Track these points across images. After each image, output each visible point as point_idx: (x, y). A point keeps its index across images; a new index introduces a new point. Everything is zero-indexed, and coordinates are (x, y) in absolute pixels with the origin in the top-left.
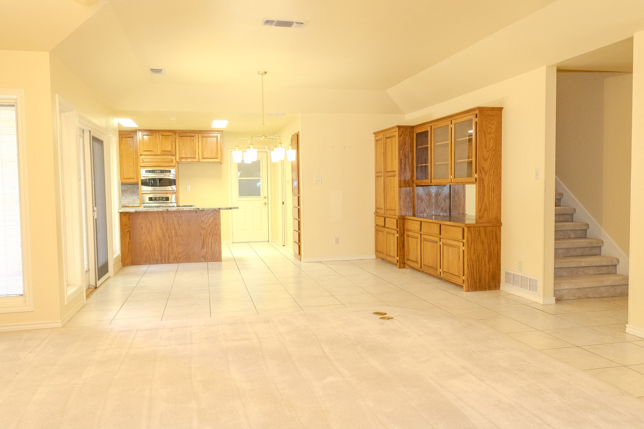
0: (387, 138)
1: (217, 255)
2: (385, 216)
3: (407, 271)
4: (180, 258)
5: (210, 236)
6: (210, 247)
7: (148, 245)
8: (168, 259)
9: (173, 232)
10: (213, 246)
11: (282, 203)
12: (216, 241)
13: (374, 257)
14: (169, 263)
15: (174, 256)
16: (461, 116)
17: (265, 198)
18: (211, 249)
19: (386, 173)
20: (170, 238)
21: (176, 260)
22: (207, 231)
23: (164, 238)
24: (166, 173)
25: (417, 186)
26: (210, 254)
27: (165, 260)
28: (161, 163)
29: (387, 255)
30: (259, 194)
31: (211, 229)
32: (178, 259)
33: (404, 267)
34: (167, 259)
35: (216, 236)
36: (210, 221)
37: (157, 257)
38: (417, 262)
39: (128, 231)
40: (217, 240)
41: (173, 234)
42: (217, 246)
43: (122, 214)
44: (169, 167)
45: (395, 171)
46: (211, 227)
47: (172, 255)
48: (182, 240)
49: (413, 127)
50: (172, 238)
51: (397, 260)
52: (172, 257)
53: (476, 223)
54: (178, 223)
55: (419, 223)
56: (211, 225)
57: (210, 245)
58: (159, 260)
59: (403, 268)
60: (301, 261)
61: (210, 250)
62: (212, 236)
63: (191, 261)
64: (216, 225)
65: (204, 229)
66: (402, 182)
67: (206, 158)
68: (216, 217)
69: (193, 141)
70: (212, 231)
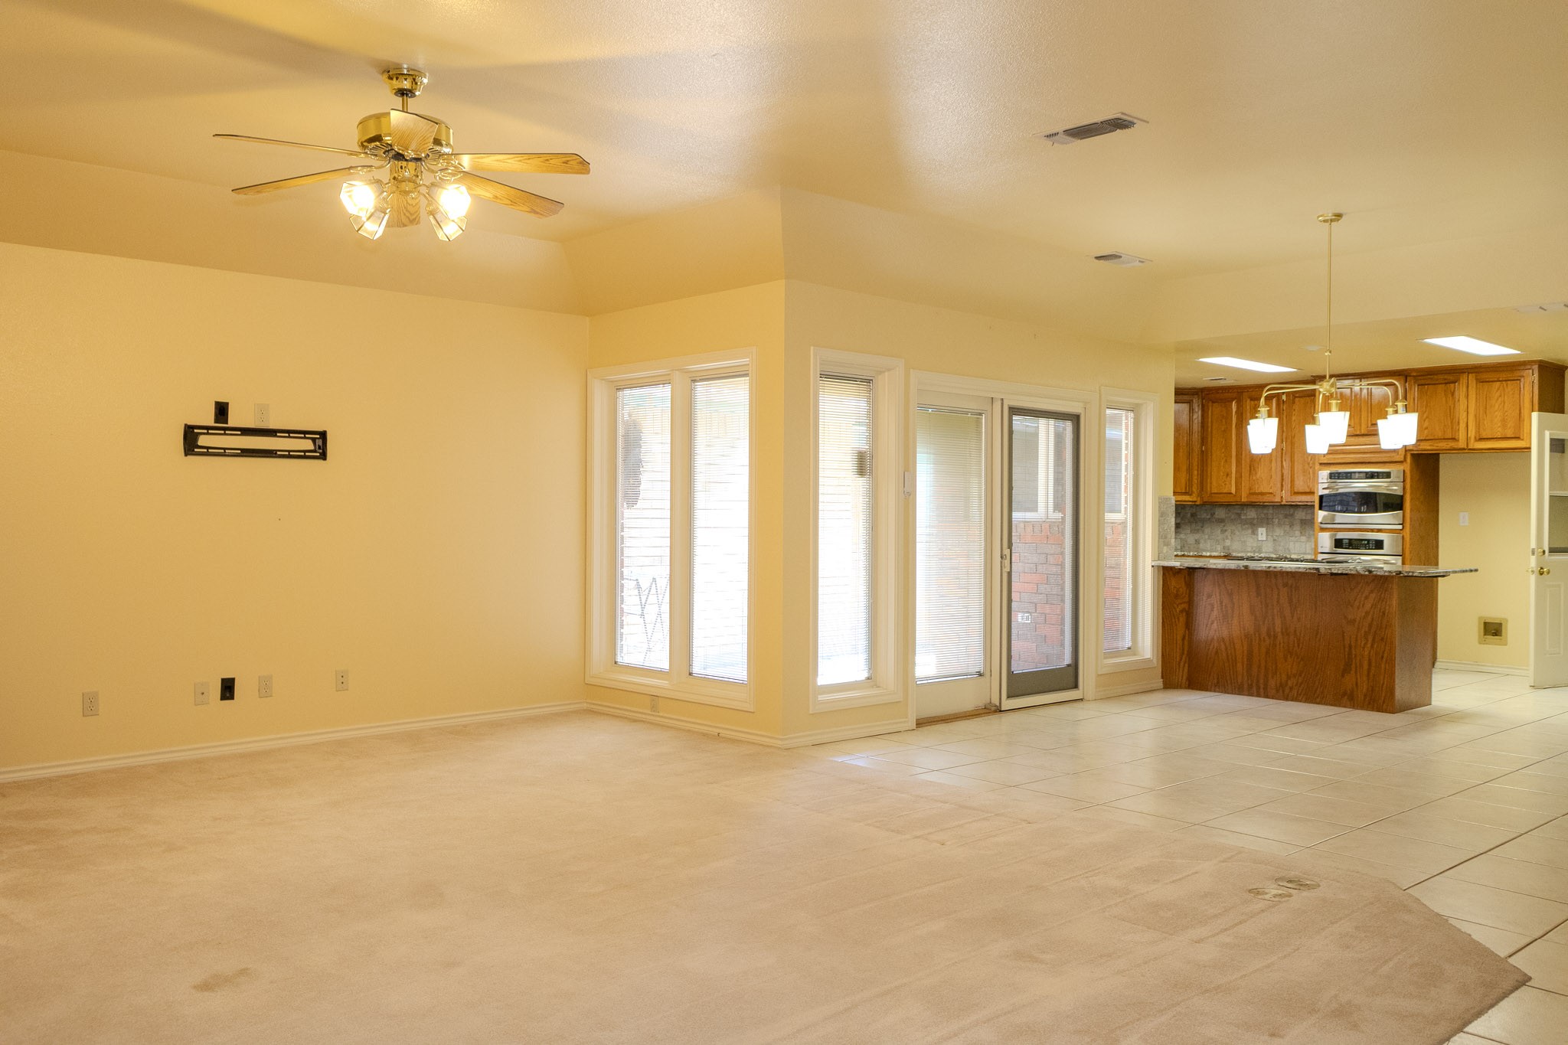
1: (1383, 695)
4: (1291, 689)
5: (1366, 644)
6: (1366, 672)
7: (1223, 646)
8: (1265, 689)
9: (1278, 622)
10: (1373, 668)
12: (1382, 657)
14: (1267, 696)
15: (1278, 682)
18: (1368, 676)
20: (1270, 638)
21: (1283, 691)
22: (1358, 628)
23: (1257, 635)
26: (1364, 690)
27: (1258, 688)
31: (1370, 626)
32: (1287, 691)
34: (1262, 686)
35: (1383, 646)
36: (1368, 606)
37: (1240, 681)
39: (1182, 611)
40: (1385, 655)
41: (1278, 629)
42: (1382, 673)
43: (1167, 574)
44: (1387, 465)
46: (1370, 618)
47: (1273, 677)
48: (1298, 645)
50: (1275, 637)
52: (1272, 683)
54: (1290, 601)
56: (1371, 613)
57: (1366, 667)
58: (1246, 686)
61: (1365, 678)
62: (1372, 646)
63: (1318, 700)
64: (1384, 613)
65: (1352, 622)
67: (1487, 439)
68: (1382, 596)
69: (1453, 394)
70: (1373, 630)
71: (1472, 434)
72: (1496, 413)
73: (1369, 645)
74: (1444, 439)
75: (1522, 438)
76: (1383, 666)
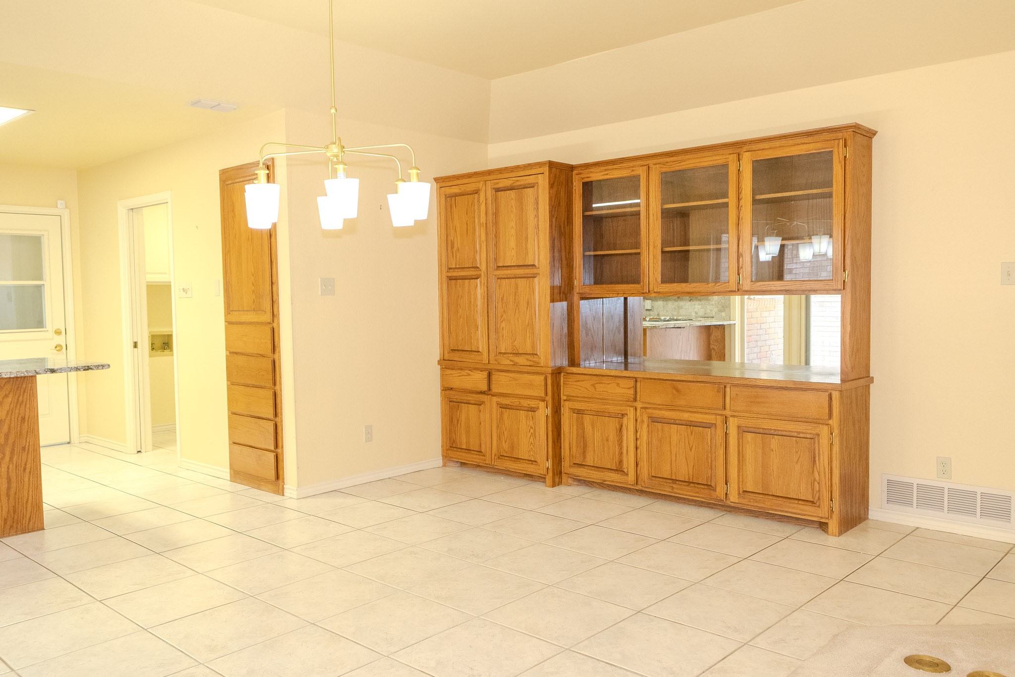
0: (498, 190)
1: (29, 512)
2: (489, 367)
3: (567, 491)
10: (14, 485)
11: (132, 345)
12: (25, 469)
13: (439, 462)
16: (791, 142)
17: (58, 332)
18: (8, 495)
19: (497, 270)
25: (583, 299)
29: (501, 457)
30: (39, 323)
33: (560, 483)
35: (24, 457)
38: (619, 470)
40: (28, 466)
42: (26, 487)
45: (534, 265)
49: (572, 168)
51: (548, 469)
53: (842, 380)
55: (631, 383)
56: (7, 421)
59: (558, 485)
60: (283, 495)
62: (11, 459)
64: (23, 419)
66: (556, 291)
68: (21, 399)
70: (10, 441)
73: (7, 458)
76: (26, 479)
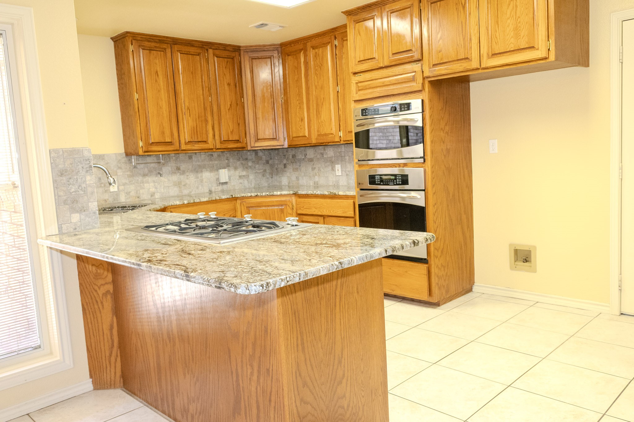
5: (252, 373)
21: (187, 418)
24: (401, 111)
27: (169, 406)
28: (392, 87)
32: (190, 418)
34: (171, 403)
37: (155, 391)
44: (409, 95)
47: (177, 396)
48: (194, 359)
52: (177, 403)
57: (255, 410)
58: (160, 399)
67: (500, 53)
69: (464, 7)
71: (484, 51)
72: (509, 21)
73: (255, 380)
74: (458, 60)
75: (536, 47)
